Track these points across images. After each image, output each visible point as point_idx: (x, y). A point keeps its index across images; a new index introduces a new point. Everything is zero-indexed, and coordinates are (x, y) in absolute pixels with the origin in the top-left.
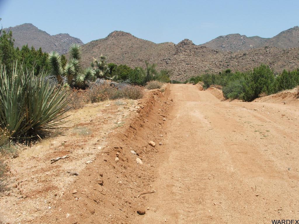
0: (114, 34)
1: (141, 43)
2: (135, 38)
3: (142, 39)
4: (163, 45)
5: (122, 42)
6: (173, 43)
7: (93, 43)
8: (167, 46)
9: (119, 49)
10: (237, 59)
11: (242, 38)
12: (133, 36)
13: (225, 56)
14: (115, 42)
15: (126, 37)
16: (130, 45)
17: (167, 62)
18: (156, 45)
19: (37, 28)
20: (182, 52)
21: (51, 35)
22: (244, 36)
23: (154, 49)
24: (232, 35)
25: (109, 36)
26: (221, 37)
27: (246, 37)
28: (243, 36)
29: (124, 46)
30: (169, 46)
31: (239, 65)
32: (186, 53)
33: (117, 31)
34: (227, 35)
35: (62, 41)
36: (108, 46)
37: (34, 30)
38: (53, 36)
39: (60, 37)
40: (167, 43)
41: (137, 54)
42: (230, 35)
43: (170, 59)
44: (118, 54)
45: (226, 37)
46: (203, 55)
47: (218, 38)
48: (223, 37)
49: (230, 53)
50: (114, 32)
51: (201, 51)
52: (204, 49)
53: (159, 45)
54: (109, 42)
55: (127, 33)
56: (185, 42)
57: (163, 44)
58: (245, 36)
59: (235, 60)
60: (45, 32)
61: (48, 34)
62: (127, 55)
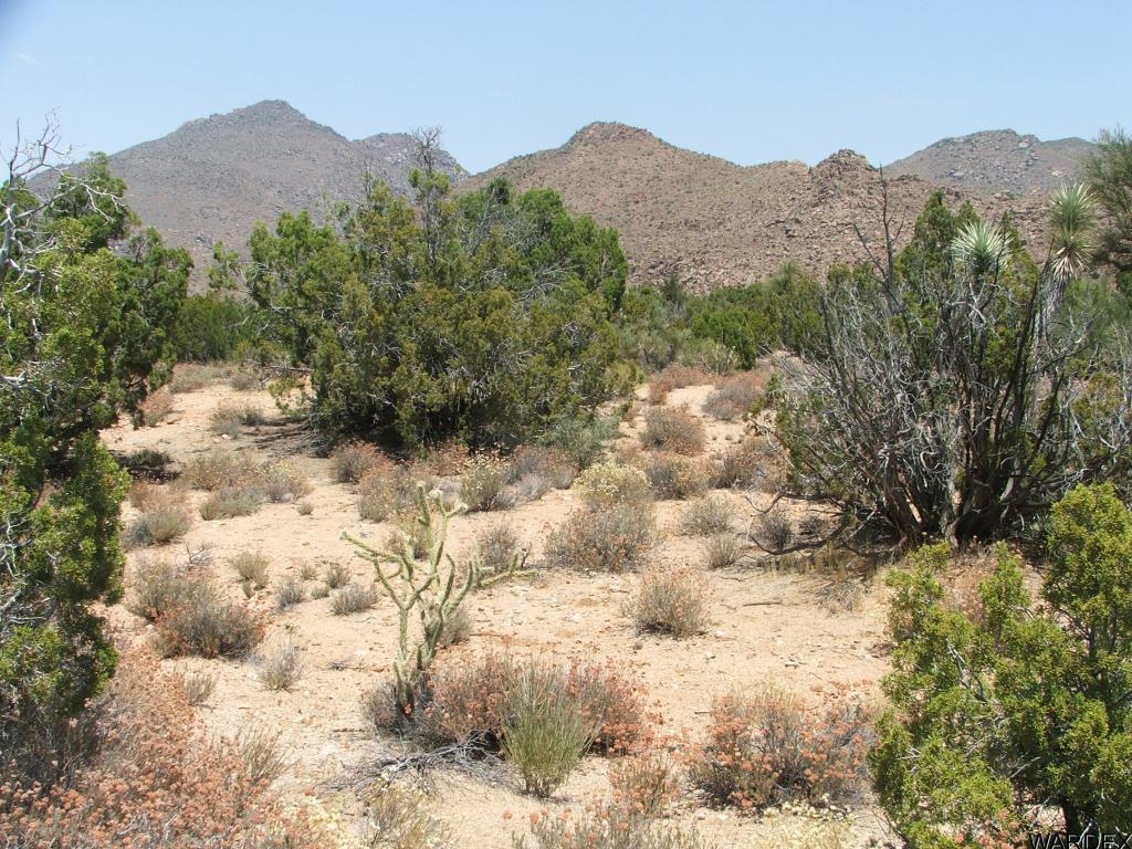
0: (591, 132)
1: (687, 166)
2: (667, 146)
3: (692, 150)
4: (771, 172)
5: (622, 162)
6: (804, 165)
7: (516, 164)
8: (780, 175)
9: (613, 188)
10: (1034, 220)
11: (1021, 145)
12: (660, 140)
13: (989, 208)
14: (596, 160)
15: (636, 144)
16: (651, 173)
17: (790, 233)
18: (741, 171)
19: (303, 116)
20: (840, 197)
21: (350, 138)
22: (1031, 139)
23: (735, 186)
24: (987, 133)
25: (573, 139)
26: (947, 141)
27: (1037, 141)
28: (1025, 137)
29: (628, 176)
30: (791, 174)
31: (1040, 240)
32: (856, 201)
33: (602, 125)
34: (970, 133)
35: (388, 159)
36: (573, 176)
37: (295, 123)
38: (358, 142)
39: (381, 145)
40: (784, 164)
41: (677, 204)
42: (980, 134)
43: (800, 219)
44: (611, 202)
45: (968, 140)
46: (908, 207)
47: (937, 145)
48: (954, 144)
49: (1005, 200)
50: (590, 127)
51: (901, 191)
52: (913, 185)
53: (753, 170)
54: (575, 162)
55: (639, 131)
56: (842, 160)
57: (769, 166)
58: (1031, 137)
59: (1026, 223)
60: (331, 130)
61: (339, 136)
62: (640, 205)
